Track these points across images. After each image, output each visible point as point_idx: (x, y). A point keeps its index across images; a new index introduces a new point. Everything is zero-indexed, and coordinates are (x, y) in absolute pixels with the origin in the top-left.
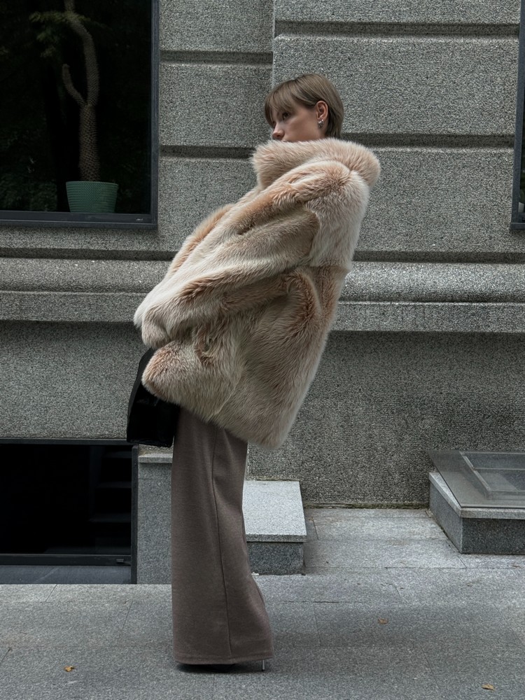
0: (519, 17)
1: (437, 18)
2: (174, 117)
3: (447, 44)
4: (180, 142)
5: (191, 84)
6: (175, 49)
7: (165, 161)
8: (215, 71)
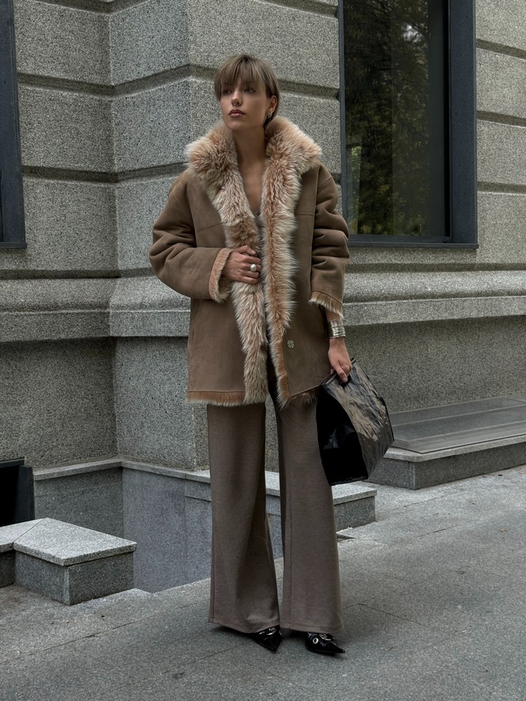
0: (338, 84)
1: (293, 78)
2: (34, 139)
3: (300, 99)
4: (40, 163)
5: (46, 108)
6: (30, 73)
7: (28, 181)
8: (65, 97)
